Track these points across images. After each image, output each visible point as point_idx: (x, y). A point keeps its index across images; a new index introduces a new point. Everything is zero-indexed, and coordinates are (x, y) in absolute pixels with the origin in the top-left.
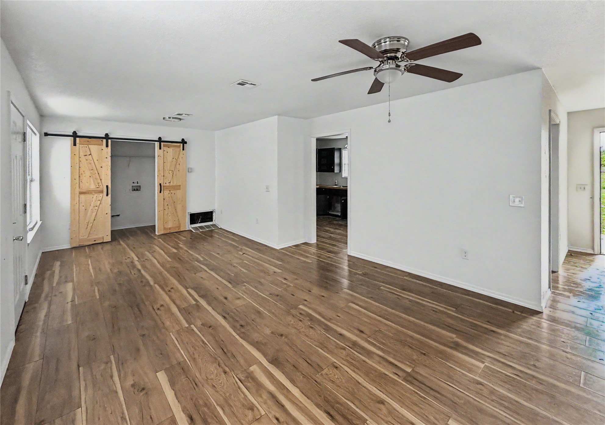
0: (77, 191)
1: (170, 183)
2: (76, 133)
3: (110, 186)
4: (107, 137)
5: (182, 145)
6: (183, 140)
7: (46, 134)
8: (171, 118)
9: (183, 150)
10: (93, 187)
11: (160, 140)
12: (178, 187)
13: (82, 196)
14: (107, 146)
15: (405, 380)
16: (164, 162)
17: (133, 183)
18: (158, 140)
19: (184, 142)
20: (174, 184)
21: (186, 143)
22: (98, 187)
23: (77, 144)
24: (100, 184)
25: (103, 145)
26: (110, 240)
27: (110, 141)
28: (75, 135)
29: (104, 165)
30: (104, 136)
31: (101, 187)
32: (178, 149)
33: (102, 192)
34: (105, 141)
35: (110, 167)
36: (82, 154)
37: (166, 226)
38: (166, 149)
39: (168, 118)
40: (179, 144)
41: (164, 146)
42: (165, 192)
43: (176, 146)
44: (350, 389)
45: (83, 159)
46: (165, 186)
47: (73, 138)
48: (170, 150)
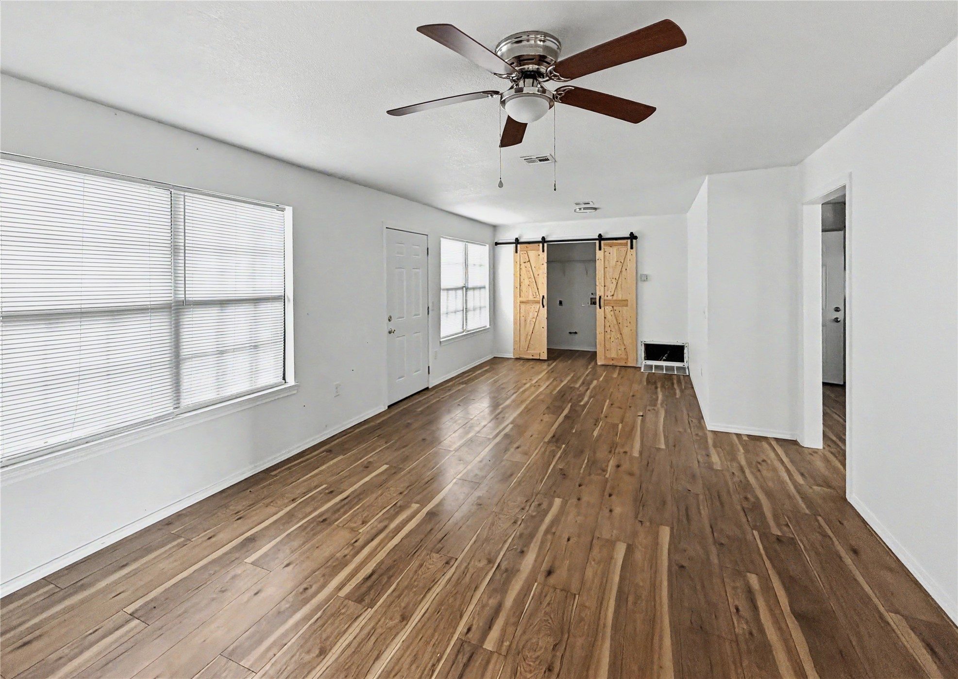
0: (519, 300)
1: (613, 295)
2: (518, 240)
3: (546, 297)
4: (544, 240)
5: (629, 241)
6: (632, 234)
7: (497, 244)
8: (582, 209)
9: (632, 248)
10: (531, 298)
11: (600, 238)
12: (624, 303)
13: (523, 306)
14: (543, 251)
15: (462, 643)
16: (606, 266)
17: (592, 294)
18: (598, 238)
19: (633, 237)
20: (620, 297)
21: (636, 238)
22: (535, 296)
23: (518, 252)
24: (537, 294)
25: (539, 250)
26: (546, 358)
27: (546, 245)
28: (517, 242)
29: (540, 272)
30: (540, 240)
31: (538, 297)
32: (623, 249)
33: (538, 302)
34: (541, 245)
35: (546, 275)
36: (522, 261)
37: (608, 356)
38: (608, 249)
39: (578, 210)
40: (624, 241)
41: (605, 245)
42: (606, 309)
43: (621, 244)
44: (416, 583)
45: (523, 265)
46: (607, 300)
47: (515, 245)
48: (614, 251)
